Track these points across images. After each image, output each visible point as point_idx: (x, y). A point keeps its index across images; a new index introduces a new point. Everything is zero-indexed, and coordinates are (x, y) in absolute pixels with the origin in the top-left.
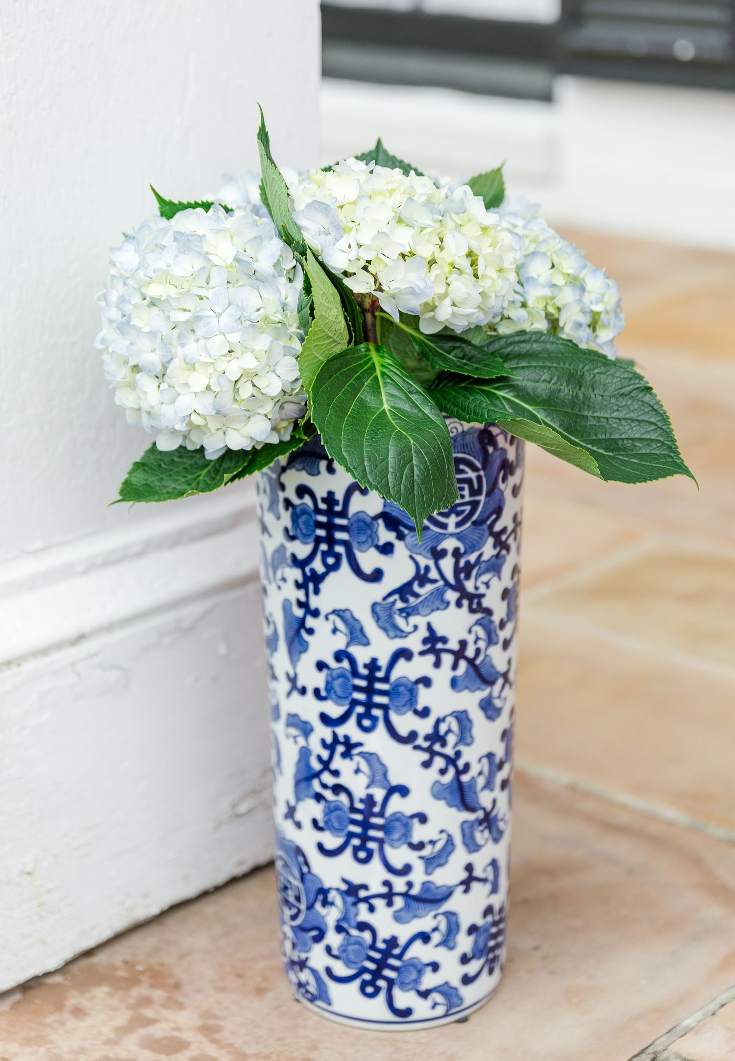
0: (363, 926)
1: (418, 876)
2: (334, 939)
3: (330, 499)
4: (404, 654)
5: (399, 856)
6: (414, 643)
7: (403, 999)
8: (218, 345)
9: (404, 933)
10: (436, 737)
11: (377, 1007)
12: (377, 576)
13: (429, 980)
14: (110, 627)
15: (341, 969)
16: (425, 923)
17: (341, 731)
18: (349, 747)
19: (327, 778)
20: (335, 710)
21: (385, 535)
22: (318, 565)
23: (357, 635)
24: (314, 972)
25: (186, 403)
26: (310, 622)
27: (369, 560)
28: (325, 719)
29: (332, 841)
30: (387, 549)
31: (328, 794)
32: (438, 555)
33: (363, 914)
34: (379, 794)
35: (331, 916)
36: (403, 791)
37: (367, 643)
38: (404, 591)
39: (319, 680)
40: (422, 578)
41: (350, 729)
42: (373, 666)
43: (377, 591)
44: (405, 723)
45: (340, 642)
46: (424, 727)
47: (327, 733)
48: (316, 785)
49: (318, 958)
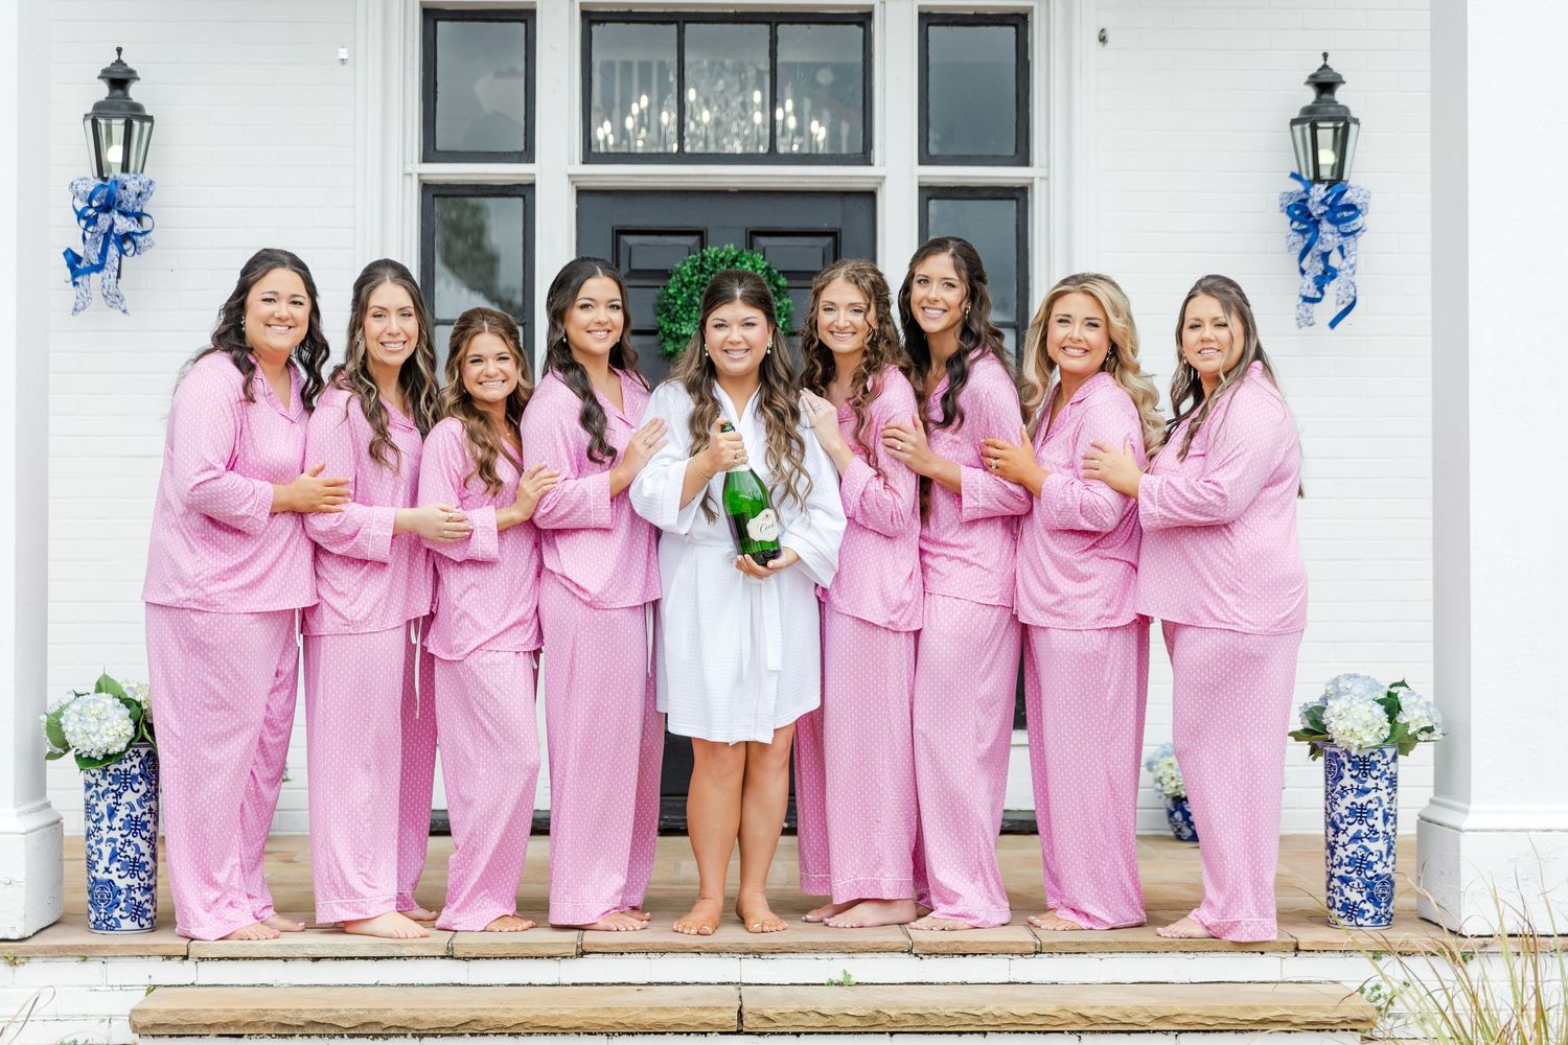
0: (132, 899)
1: (146, 881)
2: (123, 905)
3: (126, 771)
4: (144, 813)
5: (142, 875)
6: (146, 810)
7: (143, 921)
8: (115, 723)
9: (143, 899)
10: (150, 839)
11: (135, 925)
12: (138, 791)
13: (148, 915)
14: (32, 831)
15: (124, 914)
16: (148, 897)
17: (127, 838)
18: (130, 842)
19: (122, 854)
20: (125, 832)
21: (140, 779)
22: (121, 790)
23: (133, 809)
24: (115, 919)
25: (106, 739)
26: (118, 807)
27: (136, 787)
28: (122, 836)
29: (123, 873)
30: (140, 783)
31: (123, 859)
32: (151, 785)
33: (133, 895)
34: (138, 856)
35: (122, 897)
36: (143, 855)
37: (135, 810)
38: (144, 795)
39: (121, 824)
40: (148, 791)
41: (130, 837)
42: (137, 817)
43: (138, 796)
44: (144, 834)
45: (128, 812)
46: (148, 835)
47: (123, 840)
48: (118, 857)
49: (117, 913)
